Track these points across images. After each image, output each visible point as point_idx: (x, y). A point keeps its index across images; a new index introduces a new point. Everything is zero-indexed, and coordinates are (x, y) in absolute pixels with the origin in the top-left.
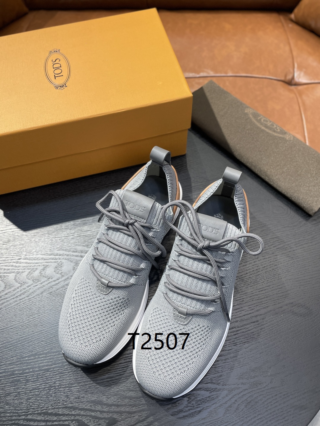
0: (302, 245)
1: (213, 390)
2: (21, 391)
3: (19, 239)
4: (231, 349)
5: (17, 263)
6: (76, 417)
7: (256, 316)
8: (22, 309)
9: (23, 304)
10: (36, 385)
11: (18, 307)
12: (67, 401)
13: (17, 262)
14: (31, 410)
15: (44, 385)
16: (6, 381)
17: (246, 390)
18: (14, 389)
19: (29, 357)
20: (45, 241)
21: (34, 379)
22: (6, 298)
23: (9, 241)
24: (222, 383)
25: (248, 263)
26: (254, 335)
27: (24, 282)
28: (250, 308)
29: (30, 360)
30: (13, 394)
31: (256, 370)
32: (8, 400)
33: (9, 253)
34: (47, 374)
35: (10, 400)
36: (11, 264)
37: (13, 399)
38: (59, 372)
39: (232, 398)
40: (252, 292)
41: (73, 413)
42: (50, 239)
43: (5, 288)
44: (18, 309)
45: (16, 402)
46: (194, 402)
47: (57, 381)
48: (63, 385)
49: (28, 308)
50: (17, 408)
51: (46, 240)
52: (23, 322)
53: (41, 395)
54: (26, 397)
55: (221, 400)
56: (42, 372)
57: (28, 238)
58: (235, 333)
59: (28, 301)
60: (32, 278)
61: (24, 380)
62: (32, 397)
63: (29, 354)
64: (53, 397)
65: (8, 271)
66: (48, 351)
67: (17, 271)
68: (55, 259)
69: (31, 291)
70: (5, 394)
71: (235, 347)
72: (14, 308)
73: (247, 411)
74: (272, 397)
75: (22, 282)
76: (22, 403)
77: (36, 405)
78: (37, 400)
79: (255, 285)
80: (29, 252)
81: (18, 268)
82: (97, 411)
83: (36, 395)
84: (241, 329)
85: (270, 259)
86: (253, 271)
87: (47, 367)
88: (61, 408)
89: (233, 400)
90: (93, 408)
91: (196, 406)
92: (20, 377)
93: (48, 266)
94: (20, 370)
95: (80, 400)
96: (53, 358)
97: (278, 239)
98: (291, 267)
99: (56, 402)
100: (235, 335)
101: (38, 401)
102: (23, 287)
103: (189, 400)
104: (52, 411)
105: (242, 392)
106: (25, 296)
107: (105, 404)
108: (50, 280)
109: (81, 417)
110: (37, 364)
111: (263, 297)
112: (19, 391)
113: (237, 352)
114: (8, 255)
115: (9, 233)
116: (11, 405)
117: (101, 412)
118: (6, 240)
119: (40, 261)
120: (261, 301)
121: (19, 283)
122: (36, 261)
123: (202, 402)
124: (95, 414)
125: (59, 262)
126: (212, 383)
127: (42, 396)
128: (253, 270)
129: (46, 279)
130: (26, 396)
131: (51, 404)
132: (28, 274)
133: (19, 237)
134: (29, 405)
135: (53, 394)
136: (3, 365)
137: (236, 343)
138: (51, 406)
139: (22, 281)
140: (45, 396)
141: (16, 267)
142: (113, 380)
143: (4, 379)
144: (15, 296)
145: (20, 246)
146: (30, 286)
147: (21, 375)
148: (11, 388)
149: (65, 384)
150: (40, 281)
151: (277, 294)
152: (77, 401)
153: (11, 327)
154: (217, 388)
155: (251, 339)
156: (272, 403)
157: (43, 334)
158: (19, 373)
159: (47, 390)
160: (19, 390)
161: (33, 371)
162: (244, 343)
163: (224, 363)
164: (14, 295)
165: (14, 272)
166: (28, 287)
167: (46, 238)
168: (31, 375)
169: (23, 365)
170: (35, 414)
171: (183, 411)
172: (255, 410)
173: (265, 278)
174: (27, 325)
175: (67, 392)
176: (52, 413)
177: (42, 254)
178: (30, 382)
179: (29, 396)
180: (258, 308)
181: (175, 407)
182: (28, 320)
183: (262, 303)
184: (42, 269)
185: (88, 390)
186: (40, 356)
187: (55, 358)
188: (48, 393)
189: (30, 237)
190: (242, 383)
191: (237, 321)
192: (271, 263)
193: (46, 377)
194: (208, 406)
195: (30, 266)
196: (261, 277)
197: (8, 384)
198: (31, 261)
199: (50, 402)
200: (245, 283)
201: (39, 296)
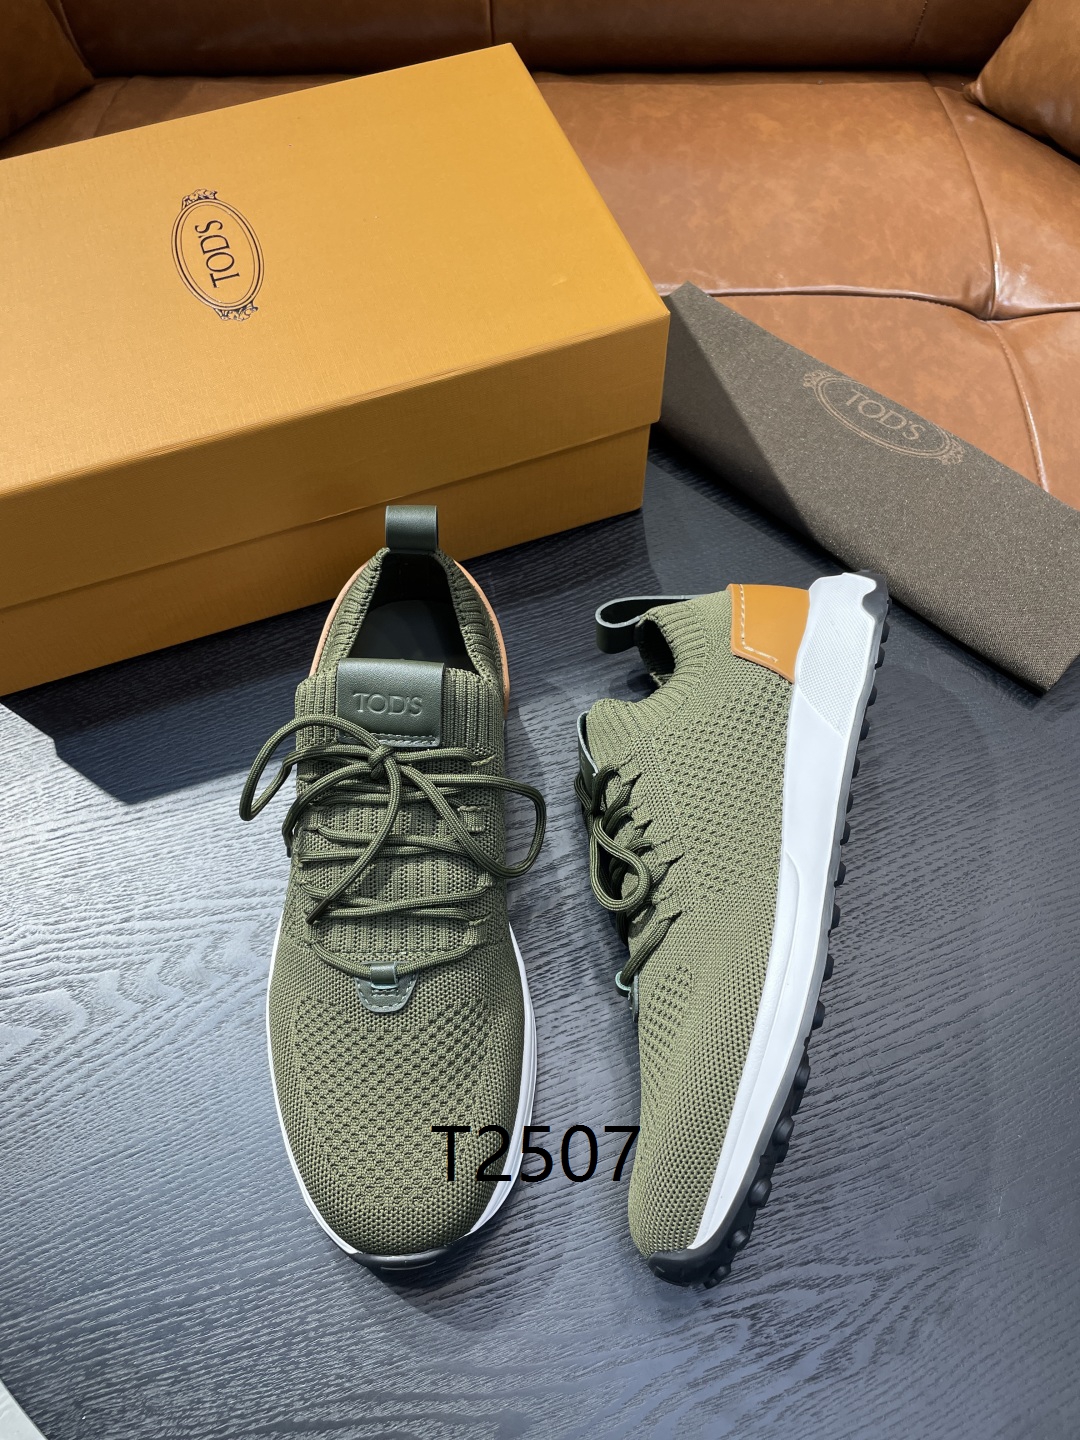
0: (1046, 788)
1: (828, 1282)
2: (189, 1360)
3: (114, 853)
4: (867, 1146)
5: (122, 934)
6: (388, 1425)
7: (933, 1029)
8: (156, 1087)
9: (160, 1068)
10: (240, 1336)
11: (145, 1081)
12: (352, 1376)
13: (120, 929)
14: (235, 1421)
15: (266, 1331)
16: (135, 1336)
17: (933, 1269)
18: (166, 1357)
19: (201, 1243)
20: (206, 852)
21: (229, 1315)
22: (100, 1056)
23: (82, 863)
24: (852, 1257)
25: (885, 860)
26: (933, 1090)
27: (152, 997)
28: (911, 1004)
29: (209, 1252)
30: (165, 1376)
31: (958, 1203)
32: (151, 1399)
33: (87, 904)
34: (273, 1293)
35: (157, 1396)
36: (101, 938)
37: (168, 1394)
38: (313, 1282)
39: (892, 1300)
40: (909, 952)
41: (378, 1412)
42: (223, 843)
43: (91, 1021)
44: (143, 1088)
45: (179, 1400)
46: (771, 1330)
47: (311, 1313)
48: (333, 1325)
49: (179, 1080)
50: (185, 1422)
51: (210, 846)
52: (167, 1129)
53: (261, 1368)
54: (210, 1381)
55: (859, 1313)
56: (253, 1289)
57: (147, 846)
58: (872, 1091)
59: (176, 1058)
60: (178, 979)
61: (199, 1324)
62: (233, 1379)
63: (203, 1235)
64: (302, 1368)
65: (95, 963)
66: (264, 1215)
67: (122, 960)
68: (248, 909)
69: (180, 1022)
70: (138, 1379)
71: (881, 1138)
72: (131, 1085)
73: (944, 1339)
74: (1018, 1283)
75: (146, 997)
76: (200, 1401)
77: (248, 1404)
78: (250, 1384)
79: (915, 930)
80: (157, 895)
81: (127, 951)
82: (456, 1399)
83: (244, 1369)
84: (891, 1077)
85: (953, 840)
86: (905, 885)
87: (269, 1272)
88: (334, 1402)
89: (897, 1308)
90: (445, 1390)
91: (779, 1342)
92: (181, 1314)
93: (226, 932)
94: (178, 1292)
95: (397, 1367)
96: (286, 1240)
97: (968, 777)
98: (1023, 860)
99: (316, 1385)
100: (873, 1097)
101: (253, 1389)
102: (154, 1013)
103: (754, 1325)
104: (307, 1415)
105: (920, 1278)
106: (162, 1043)
107: (482, 1372)
108: (242, 980)
109: (405, 1423)
110: (234, 1264)
111: (946, 966)
112: (185, 1361)
113: (887, 1151)
114: (85, 911)
115: (78, 835)
116: (163, 1414)
117: (472, 1399)
118: (74, 860)
119: (199, 920)
120: (942, 977)
121: (137, 1001)
122: (185, 922)
123: (797, 1326)
124: (453, 1407)
125: (264, 916)
126: (820, 1260)
127: (266, 1369)
128: (903, 881)
129: (227, 978)
130: (212, 1378)
131: (299, 1394)
132: (163, 968)
133: (116, 847)
134: (225, 1404)
135: (302, 1359)
136: (119, 1280)
137: (882, 1122)
138: (300, 1400)
139: (144, 994)
140: (276, 1367)
141: (117, 947)
142: (496, 1289)
143: (126, 1330)
144: (128, 1046)
145: (124, 877)
146: (174, 1006)
147: (184, 1309)
148: (157, 1355)
149: (337, 1319)
150: (209, 987)
151: (988, 952)
152: (386, 1371)
153: (129, 1152)
154: (840, 1276)
155: (927, 1104)
156: (1021, 1303)
157: (243, 1164)
158: (176, 1304)
159: (280, 1347)
160: (184, 1359)
161: (225, 1291)
162: (907, 1119)
163: (851, 1191)
164: (125, 1041)
165: (115, 964)
166: (168, 1009)
167: (207, 840)
168: (217, 1303)
169: (185, 1273)
170: (249, 1433)
171: (738, 1362)
172: (970, 1332)
173: (946, 905)
174: (184, 1139)
175: (349, 1346)
176: (306, 1422)
177: (199, 897)
178: (217, 1327)
179: (220, 1375)
180: (936, 1004)
181: (712, 1353)
182: (185, 1121)
183: (945, 986)
184: (208, 947)
185: (420, 1329)
186: (242, 1238)
187: (293, 1237)
188: (284, 1359)
189: (153, 843)
190: (918, 1251)
191: (874, 1053)
192: (958, 855)
193: (269, 1303)
194: (818, 1336)
195: (168, 940)
196: (930, 901)
197: (142, 1345)
198: (167, 924)
199: (296, 1387)
200: (883, 927)
201: (210, 1038)
